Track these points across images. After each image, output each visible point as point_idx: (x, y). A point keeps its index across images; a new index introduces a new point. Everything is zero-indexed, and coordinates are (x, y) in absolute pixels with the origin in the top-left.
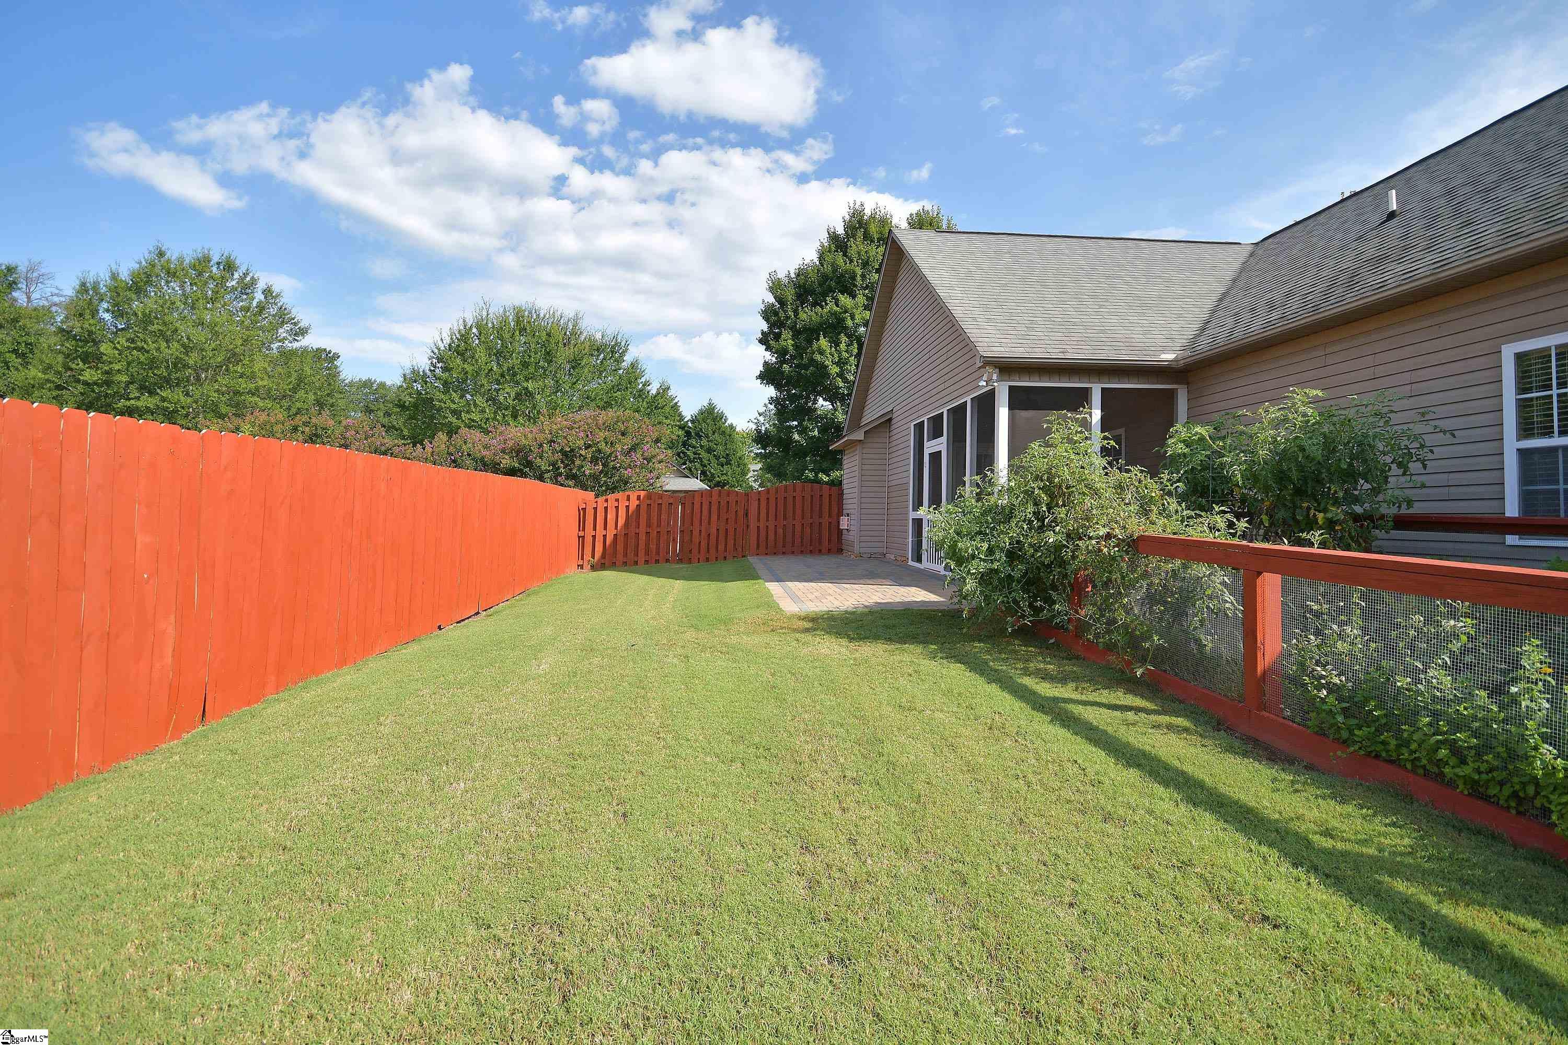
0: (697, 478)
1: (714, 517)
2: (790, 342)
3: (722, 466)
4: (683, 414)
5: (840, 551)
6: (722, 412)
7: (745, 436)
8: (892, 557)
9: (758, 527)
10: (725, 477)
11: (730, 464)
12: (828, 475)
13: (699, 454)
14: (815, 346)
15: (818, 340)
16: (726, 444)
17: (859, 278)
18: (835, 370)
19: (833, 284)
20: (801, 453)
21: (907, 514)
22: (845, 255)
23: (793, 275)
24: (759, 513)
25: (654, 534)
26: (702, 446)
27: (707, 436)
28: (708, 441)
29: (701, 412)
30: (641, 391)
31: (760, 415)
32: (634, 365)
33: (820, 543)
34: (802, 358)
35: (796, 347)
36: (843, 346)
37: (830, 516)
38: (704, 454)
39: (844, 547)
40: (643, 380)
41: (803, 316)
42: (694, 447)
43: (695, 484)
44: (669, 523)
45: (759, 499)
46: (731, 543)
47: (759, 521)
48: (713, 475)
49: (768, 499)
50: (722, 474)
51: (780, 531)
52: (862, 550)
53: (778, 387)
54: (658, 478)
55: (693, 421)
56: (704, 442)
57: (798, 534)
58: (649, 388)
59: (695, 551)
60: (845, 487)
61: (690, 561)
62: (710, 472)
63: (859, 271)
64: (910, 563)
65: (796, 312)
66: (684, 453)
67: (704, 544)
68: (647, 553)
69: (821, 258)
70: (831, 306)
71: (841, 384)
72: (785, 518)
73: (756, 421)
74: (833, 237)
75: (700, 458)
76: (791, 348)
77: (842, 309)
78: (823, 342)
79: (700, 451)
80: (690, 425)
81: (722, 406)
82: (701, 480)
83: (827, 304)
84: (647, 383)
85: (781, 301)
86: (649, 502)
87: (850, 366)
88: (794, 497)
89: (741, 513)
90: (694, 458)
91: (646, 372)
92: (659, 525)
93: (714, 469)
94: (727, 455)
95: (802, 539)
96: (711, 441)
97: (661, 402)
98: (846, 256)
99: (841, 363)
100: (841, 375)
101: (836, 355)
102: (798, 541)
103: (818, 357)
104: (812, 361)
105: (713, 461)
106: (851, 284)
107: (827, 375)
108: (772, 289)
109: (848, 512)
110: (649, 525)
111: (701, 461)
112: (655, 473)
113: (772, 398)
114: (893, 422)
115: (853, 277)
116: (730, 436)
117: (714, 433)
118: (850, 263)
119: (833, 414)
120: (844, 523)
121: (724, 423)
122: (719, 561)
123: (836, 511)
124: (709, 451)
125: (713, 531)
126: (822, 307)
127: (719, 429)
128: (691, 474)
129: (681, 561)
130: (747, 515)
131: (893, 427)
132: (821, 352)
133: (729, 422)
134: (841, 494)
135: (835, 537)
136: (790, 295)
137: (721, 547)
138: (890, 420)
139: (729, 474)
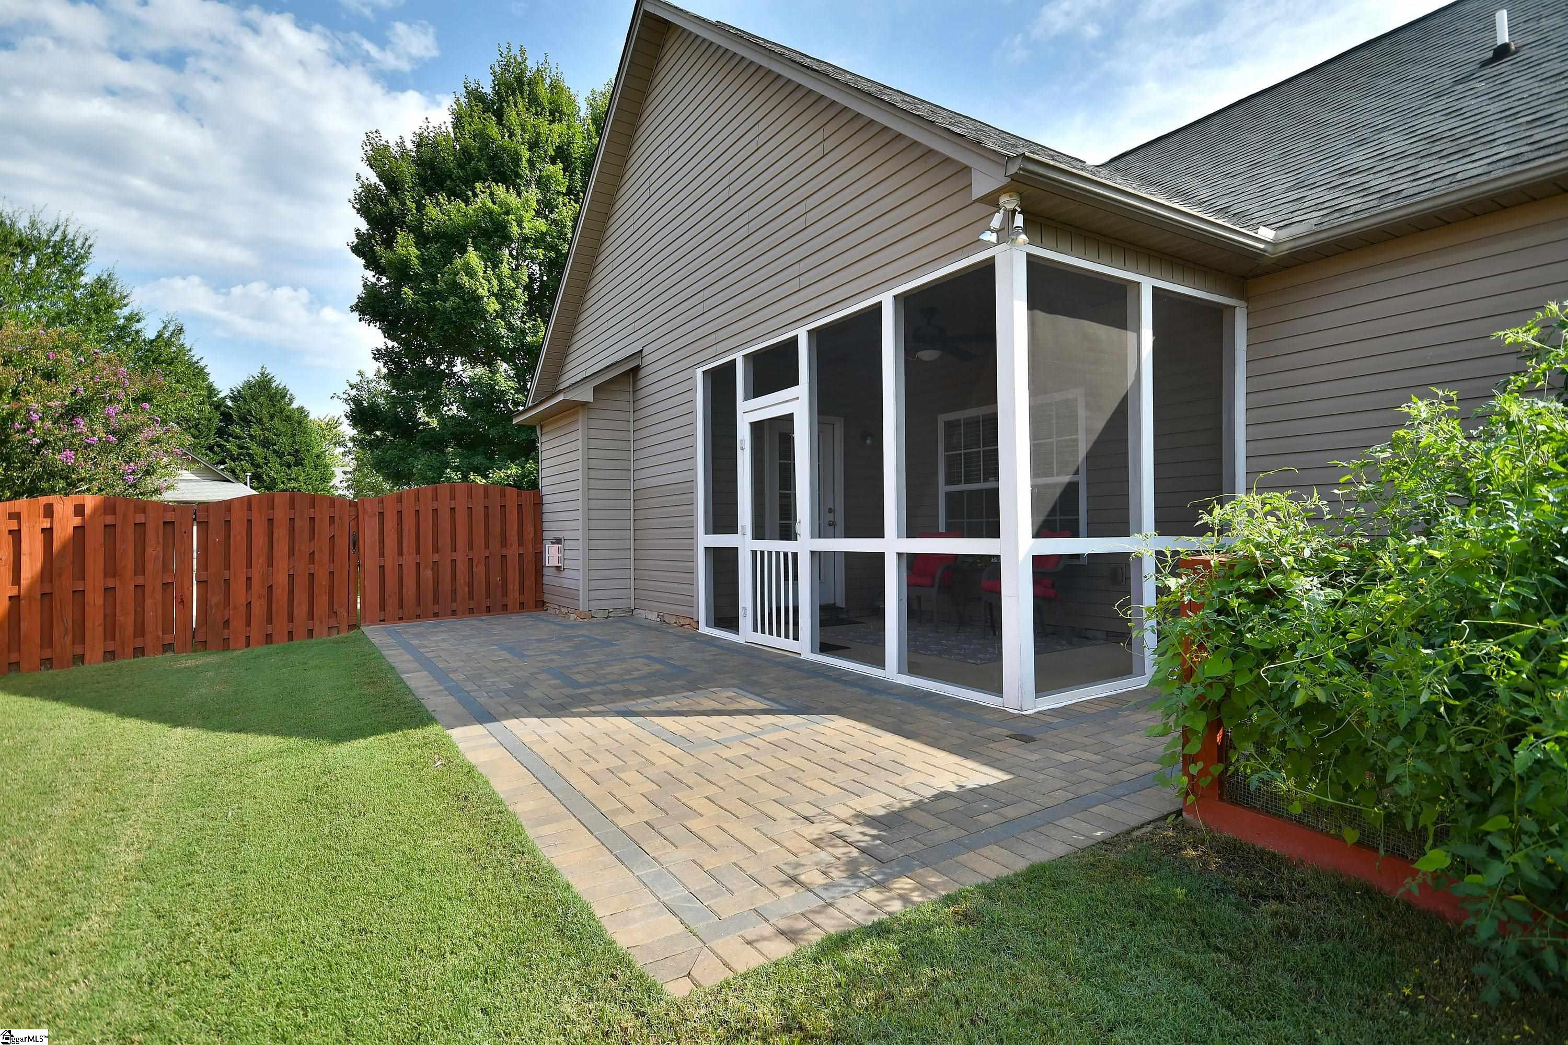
0: (246, 484)
1: (281, 548)
2: (414, 251)
3: (289, 467)
4: (216, 385)
5: (541, 604)
6: (284, 388)
7: (324, 426)
8: (653, 616)
9: (382, 568)
10: (293, 484)
11: (302, 464)
12: (486, 477)
13: (248, 448)
14: (458, 262)
15: (463, 251)
16: (293, 435)
17: (524, 164)
18: (493, 306)
19: (482, 165)
20: (434, 442)
21: (693, 537)
22: (500, 122)
23: (409, 146)
24: (382, 541)
25: (126, 594)
26: (252, 437)
27: (260, 421)
28: (262, 429)
29: (249, 386)
30: (124, 327)
31: (352, 387)
32: (102, 284)
33: (505, 593)
34: (434, 281)
35: (424, 262)
36: (505, 269)
37: (521, 543)
38: (255, 448)
39: (547, 598)
40: (126, 311)
41: (432, 211)
42: (237, 437)
43: (239, 490)
44: (166, 568)
45: (381, 514)
46: (322, 602)
47: (382, 555)
48: (273, 480)
49: (400, 512)
50: (290, 480)
51: (428, 574)
52: (594, 605)
53: (389, 332)
54: (147, 473)
55: (234, 399)
56: (255, 430)
57: (462, 579)
58: (138, 326)
59: (238, 624)
60: (545, 491)
61: (226, 645)
62: (268, 476)
63: (526, 154)
64: (704, 629)
65: (420, 207)
66: (219, 446)
67: (258, 608)
68: (111, 630)
69: (458, 124)
70: (482, 200)
71: (503, 332)
72: (436, 550)
73: (346, 396)
74: (475, 95)
75: (249, 455)
76: (416, 261)
77: (501, 207)
78: (473, 257)
79: (248, 443)
80: (230, 403)
81: (281, 379)
82: (251, 487)
83: (475, 195)
84: (133, 318)
85: (393, 183)
86: (109, 520)
87: (518, 302)
88: (453, 509)
89: (343, 543)
90: (240, 454)
91: (132, 298)
92: (140, 569)
93: (274, 470)
94: (297, 451)
95: (471, 585)
96: (269, 430)
97: (165, 355)
98: (504, 126)
99: (503, 296)
100: (501, 315)
101: (495, 282)
102: (463, 590)
103: (465, 280)
104: (455, 287)
105: (273, 458)
106: (512, 171)
107: (481, 313)
108: (372, 162)
109: (558, 535)
110: (111, 570)
111: (252, 459)
112: (142, 463)
113: (378, 350)
114: (643, 373)
115: (516, 160)
116: (300, 423)
117: (272, 417)
118: (510, 137)
119: (490, 379)
120: (552, 556)
121: (289, 405)
122: (296, 642)
123: (532, 535)
124: (266, 443)
125: (281, 579)
126: (467, 202)
127: (281, 412)
128: (236, 477)
129: (203, 646)
130: (355, 544)
131: (642, 383)
132: (471, 273)
133: (295, 405)
134: (538, 503)
135: (529, 582)
136: (408, 172)
137: (301, 610)
138: (636, 370)
139: (301, 478)
